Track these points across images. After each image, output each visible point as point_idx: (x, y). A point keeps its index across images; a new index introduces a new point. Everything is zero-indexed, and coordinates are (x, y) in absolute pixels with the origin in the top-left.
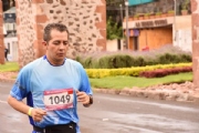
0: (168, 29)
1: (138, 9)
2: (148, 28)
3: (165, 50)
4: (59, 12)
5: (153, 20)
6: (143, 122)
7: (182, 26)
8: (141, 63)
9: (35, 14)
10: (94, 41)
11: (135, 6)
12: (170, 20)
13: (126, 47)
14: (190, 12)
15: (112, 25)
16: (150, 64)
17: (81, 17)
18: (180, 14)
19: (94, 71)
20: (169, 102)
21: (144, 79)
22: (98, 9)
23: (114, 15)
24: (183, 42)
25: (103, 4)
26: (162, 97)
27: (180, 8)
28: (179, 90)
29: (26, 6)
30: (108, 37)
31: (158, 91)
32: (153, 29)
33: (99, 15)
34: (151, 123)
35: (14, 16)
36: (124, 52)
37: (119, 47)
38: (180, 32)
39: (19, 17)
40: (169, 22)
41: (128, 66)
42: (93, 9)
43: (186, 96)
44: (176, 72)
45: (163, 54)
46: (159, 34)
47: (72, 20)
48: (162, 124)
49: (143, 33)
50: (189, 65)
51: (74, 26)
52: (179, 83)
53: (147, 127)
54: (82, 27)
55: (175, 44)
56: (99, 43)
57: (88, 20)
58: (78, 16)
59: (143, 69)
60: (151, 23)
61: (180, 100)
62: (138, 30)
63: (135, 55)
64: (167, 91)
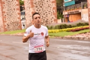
0: (80, 14)
1: (68, 8)
2: (72, 14)
3: (79, 22)
4: (40, 10)
5: (74, 11)
6: (72, 48)
7: (85, 13)
8: (70, 26)
9: (31, 11)
10: (53, 20)
11: (67, 7)
12: (80, 11)
13: (64, 21)
14: (87, 8)
15: (59, 14)
16: (74, 27)
17: (48, 12)
18: (83, 8)
19: (53, 30)
20: (81, 40)
21: (72, 33)
22: (54, 8)
23: (59, 10)
24: (85, 18)
25: (55, 7)
26: (79, 38)
27: (84, 6)
28: (85, 36)
29: (28, 9)
30: (58, 18)
31: (77, 36)
32: (74, 14)
33: (54, 10)
34: (75, 48)
35: (24, 13)
36: (64, 23)
37: (62, 21)
38: (84, 15)
39: (26, 13)
40: (80, 12)
41: (66, 28)
42: (52, 8)
43: (87, 38)
44: (83, 29)
45: (78, 23)
46: (76, 16)
47: (45, 13)
48: (79, 48)
49: (70, 16)
50: (88, 26)
51: (46, 15)
52: (85, 33)
53: (74, 49)
54: (48, 15)
55: (82, 19)
56: (55, 20)
57: (50, 12)
58: (47, 11)
59: (71, 29)
60: (73, 12)
61: (85, 39)
62: (69, 15)
63: (68, 24)
64: (80, 36)
